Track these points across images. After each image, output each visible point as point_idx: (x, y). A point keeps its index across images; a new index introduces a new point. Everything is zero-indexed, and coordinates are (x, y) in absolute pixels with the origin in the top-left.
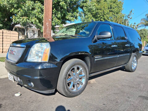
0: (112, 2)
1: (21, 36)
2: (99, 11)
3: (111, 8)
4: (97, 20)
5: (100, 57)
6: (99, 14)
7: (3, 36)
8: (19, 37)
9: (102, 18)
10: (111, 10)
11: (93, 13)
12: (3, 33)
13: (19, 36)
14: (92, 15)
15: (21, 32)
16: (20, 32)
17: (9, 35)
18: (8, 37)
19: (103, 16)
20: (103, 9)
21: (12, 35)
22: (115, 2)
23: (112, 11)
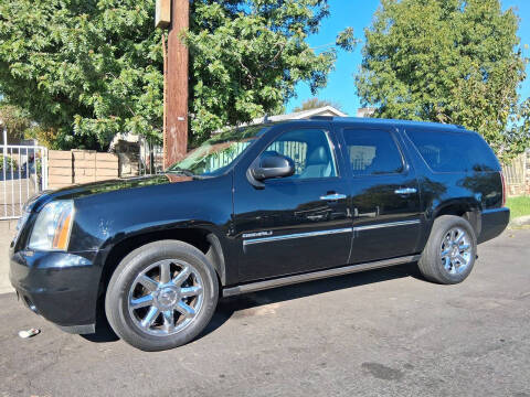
0: (469, 19)
1: (129, 166)
2: (420, 56)
3: (466, 42)
4: (414, 88)
5: (266, 233)
6: (420, 69)
7: (73, 167)
8: (120, 170)
9: (431, 80)
10: (465, 48)
11: (399, 64)
12: (73, 160)
13: (123, 167)
14: (394, 74)
15: (128, 154)
16: (123, 154)
17: (92, 164)
18: (88, 172)
19: (437, 74)
20: (433, 48)
21: (99, 165)
22: (483, 16)
23: (470, 53)
